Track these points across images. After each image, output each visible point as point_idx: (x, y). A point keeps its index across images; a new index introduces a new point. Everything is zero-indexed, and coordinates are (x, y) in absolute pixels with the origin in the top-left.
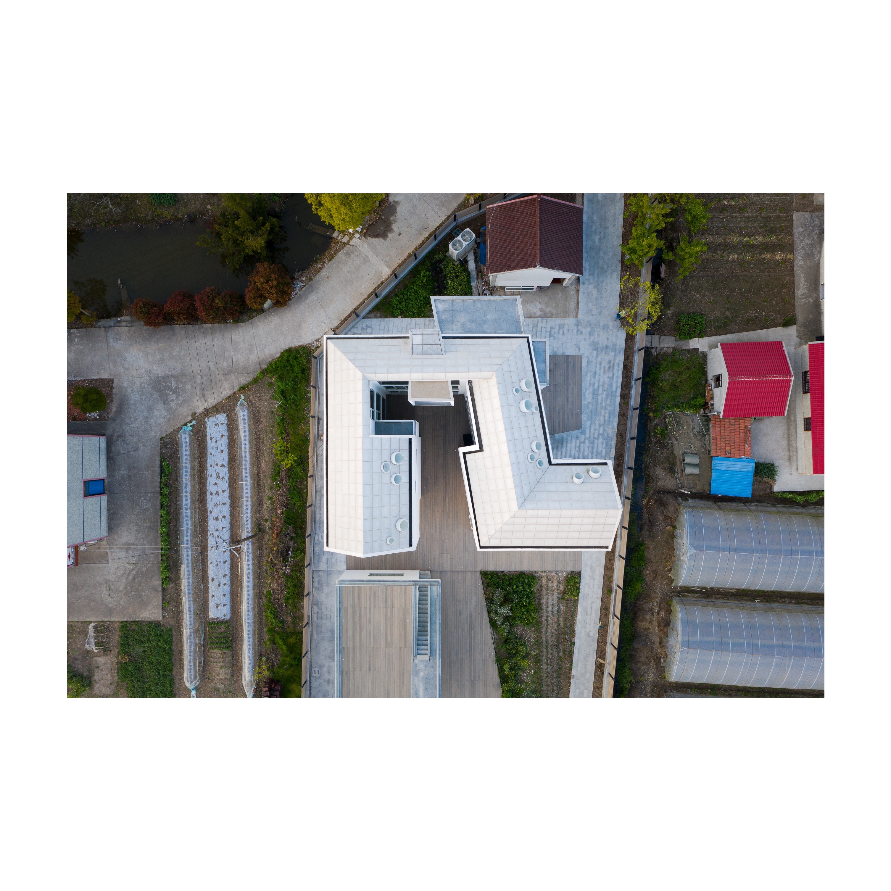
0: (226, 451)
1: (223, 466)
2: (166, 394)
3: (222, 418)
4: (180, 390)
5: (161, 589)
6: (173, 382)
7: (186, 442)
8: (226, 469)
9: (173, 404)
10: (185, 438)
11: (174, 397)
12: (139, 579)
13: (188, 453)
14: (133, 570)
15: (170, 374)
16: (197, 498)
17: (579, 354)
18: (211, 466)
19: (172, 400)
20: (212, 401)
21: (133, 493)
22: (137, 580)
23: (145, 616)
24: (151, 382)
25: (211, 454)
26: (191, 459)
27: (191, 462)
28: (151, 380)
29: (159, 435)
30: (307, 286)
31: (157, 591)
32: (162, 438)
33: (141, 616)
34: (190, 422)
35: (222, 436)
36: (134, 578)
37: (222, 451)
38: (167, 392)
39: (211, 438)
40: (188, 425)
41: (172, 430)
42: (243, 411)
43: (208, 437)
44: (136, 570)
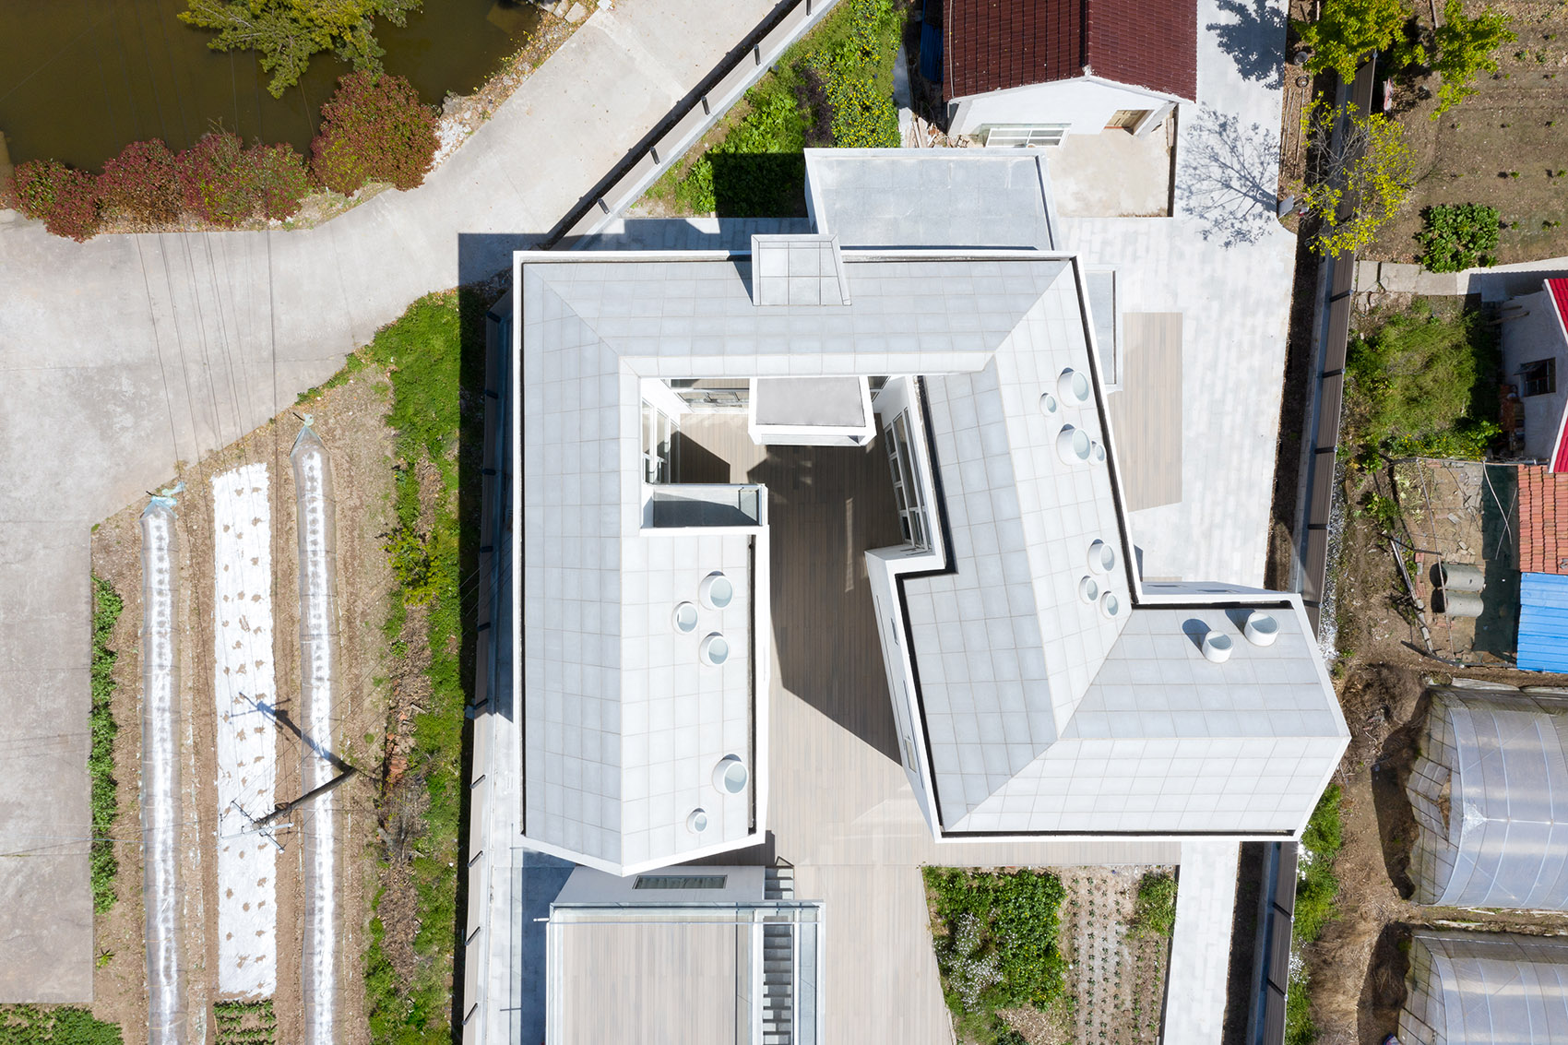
0: (266, 559)
1: (256, 598)
2: (108, 412)
3: (257, 475)
4: (143, 403)
5: (91, 920)
6: (124, 381)
7: (160, 538)
8: (266, 604)
9: (126, 439)
10: (158, 528)
11: (128, 420)
12: (34, 894)
13: (166, 565)
14: (17, 871)
15: (119, 359)
16: (190, 684)
17: (1175, 311)
18: (226, 598)
19: (124, 429)
20: (230, 432)
21: (18, 670)
22: (26, 898)
23: (48, 991)
24: (68, 380)
25: (226, 568)
26: (172, 581)
27: (175, 590)
28: (67, 375)
29: (87, 520)
30: (476, 133)
31: (82, 926)
32: (97, 526)
33: (40, 991)
34: (172, 485)
35: (256, 521)
36: (20, 894)
37: (255, 561)
38: (110, 407)
39: (227, 528)
40: (165, 492)
41: (121, 507)
42: (311, 457)
43: (218, 526)
44: (26, 870)
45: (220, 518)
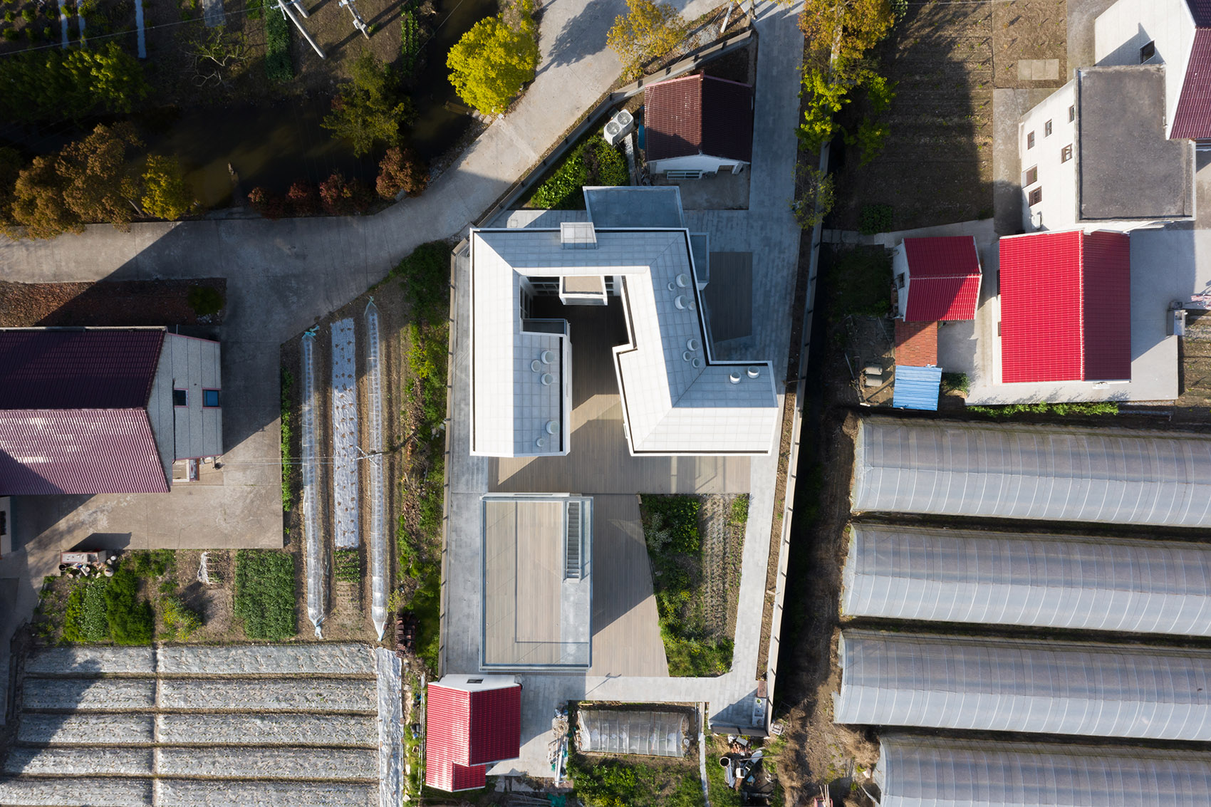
0: (353, 359)
1: (350, 376)
2: (286, 295)
3: (349, 323)
4: (301, 291)
5: (282, 513)
6: (293, 282)
7: (308, 350)
8: (354, 379)
9: (294, 307)
10: (308, 345)
11: (295, 299)
12: (258, 502)
13: (311, 361)
14: (251, 492)
15: (290, 272)
17: (749, 251)
18: (337, 376)
19: (293, 303)
20: (338, 303)
21: (251, 406)
22: (255, 503)
23: (264, 543)
24: (269, 281)
25: (337, 363)
26: (314, 368)
28: (268, 279)
29: (278, 341)
30: (445, 174)
31: (278, 516)
32: (282, 344)
33: (261, 544)
34: (314, 327)
35: (350, 343)
36: (252, 501)
37: (349, 360)
38: (287, 293)
39: (337, 346)
40: (311, 330)
41: (292, 336)
42: (373, 315)
43: (333, 344)
44: (255, 492)
45: (334, 341)
